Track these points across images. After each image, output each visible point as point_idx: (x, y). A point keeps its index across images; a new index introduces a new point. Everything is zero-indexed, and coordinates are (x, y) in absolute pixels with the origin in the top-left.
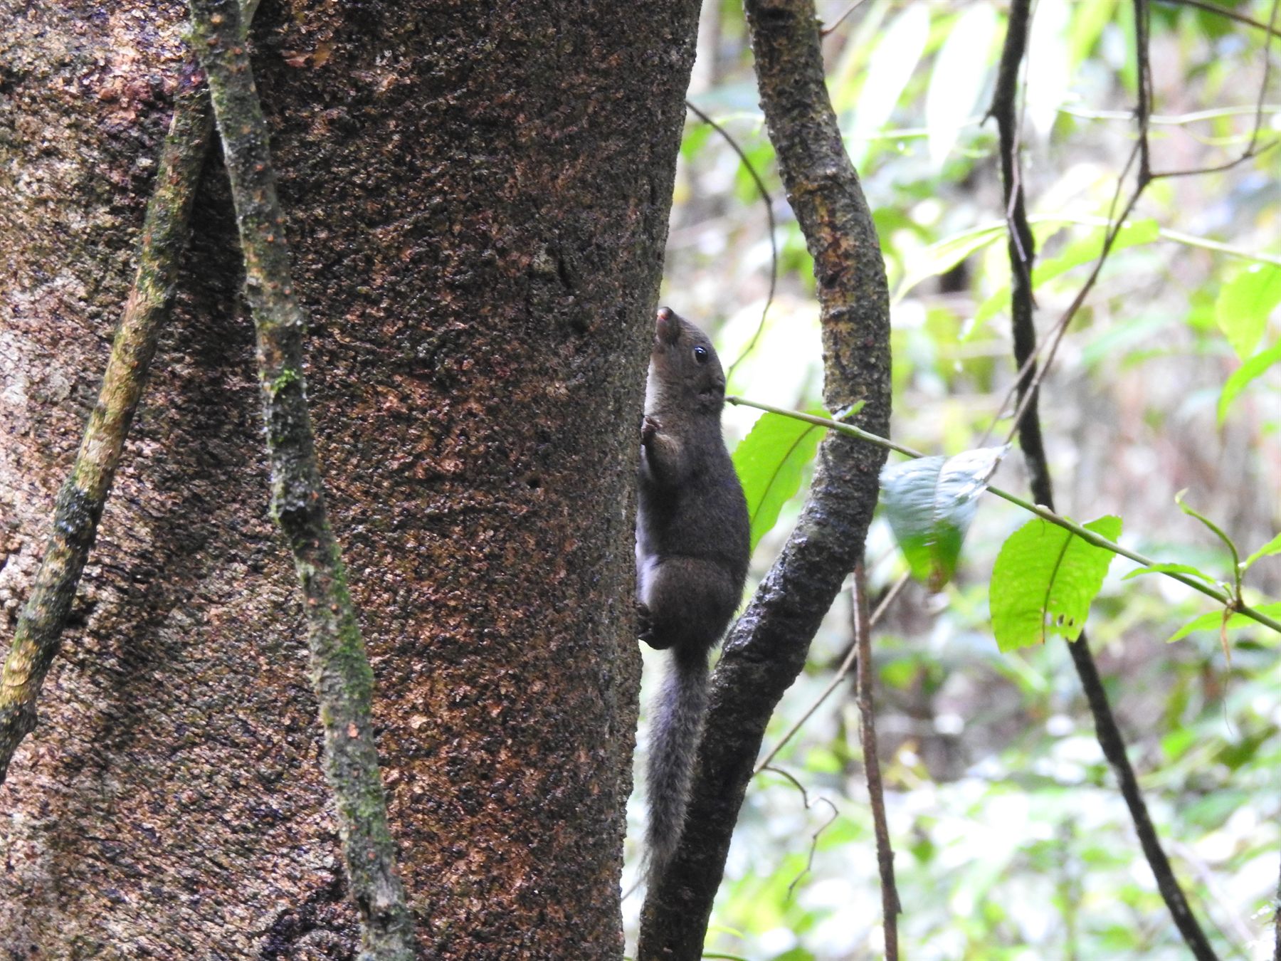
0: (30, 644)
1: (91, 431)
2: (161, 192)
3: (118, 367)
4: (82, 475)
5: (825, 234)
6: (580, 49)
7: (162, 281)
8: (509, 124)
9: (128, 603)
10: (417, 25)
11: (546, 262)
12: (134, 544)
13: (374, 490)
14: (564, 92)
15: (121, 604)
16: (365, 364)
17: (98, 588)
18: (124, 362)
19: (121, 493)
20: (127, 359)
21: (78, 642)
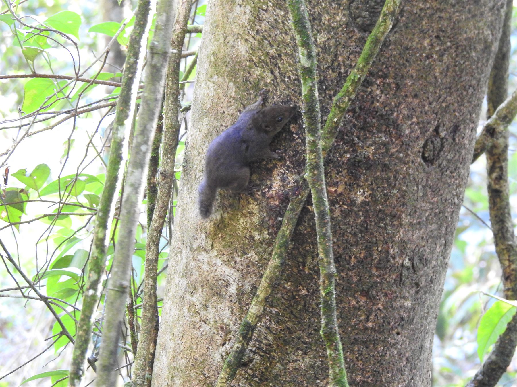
0: (228, 370)
1: (254, 303)
2: (283, 228)
3: (264, 283)
4: (249, 317)
5: (507, 263)
6: (425, 195)
7: (280, 256)
8: (400, 218)
9: (263, 360)
10: (372, 182)
11: (408, 263)
12: (267, 341)
13: (346, 331)
14: (418, 208)
15: (261, 361)
16: (346, 290)
17: (254, 355)
18: (266, 282)
19: (264, 325)
20: (267, 281)
21: (246, 372)
